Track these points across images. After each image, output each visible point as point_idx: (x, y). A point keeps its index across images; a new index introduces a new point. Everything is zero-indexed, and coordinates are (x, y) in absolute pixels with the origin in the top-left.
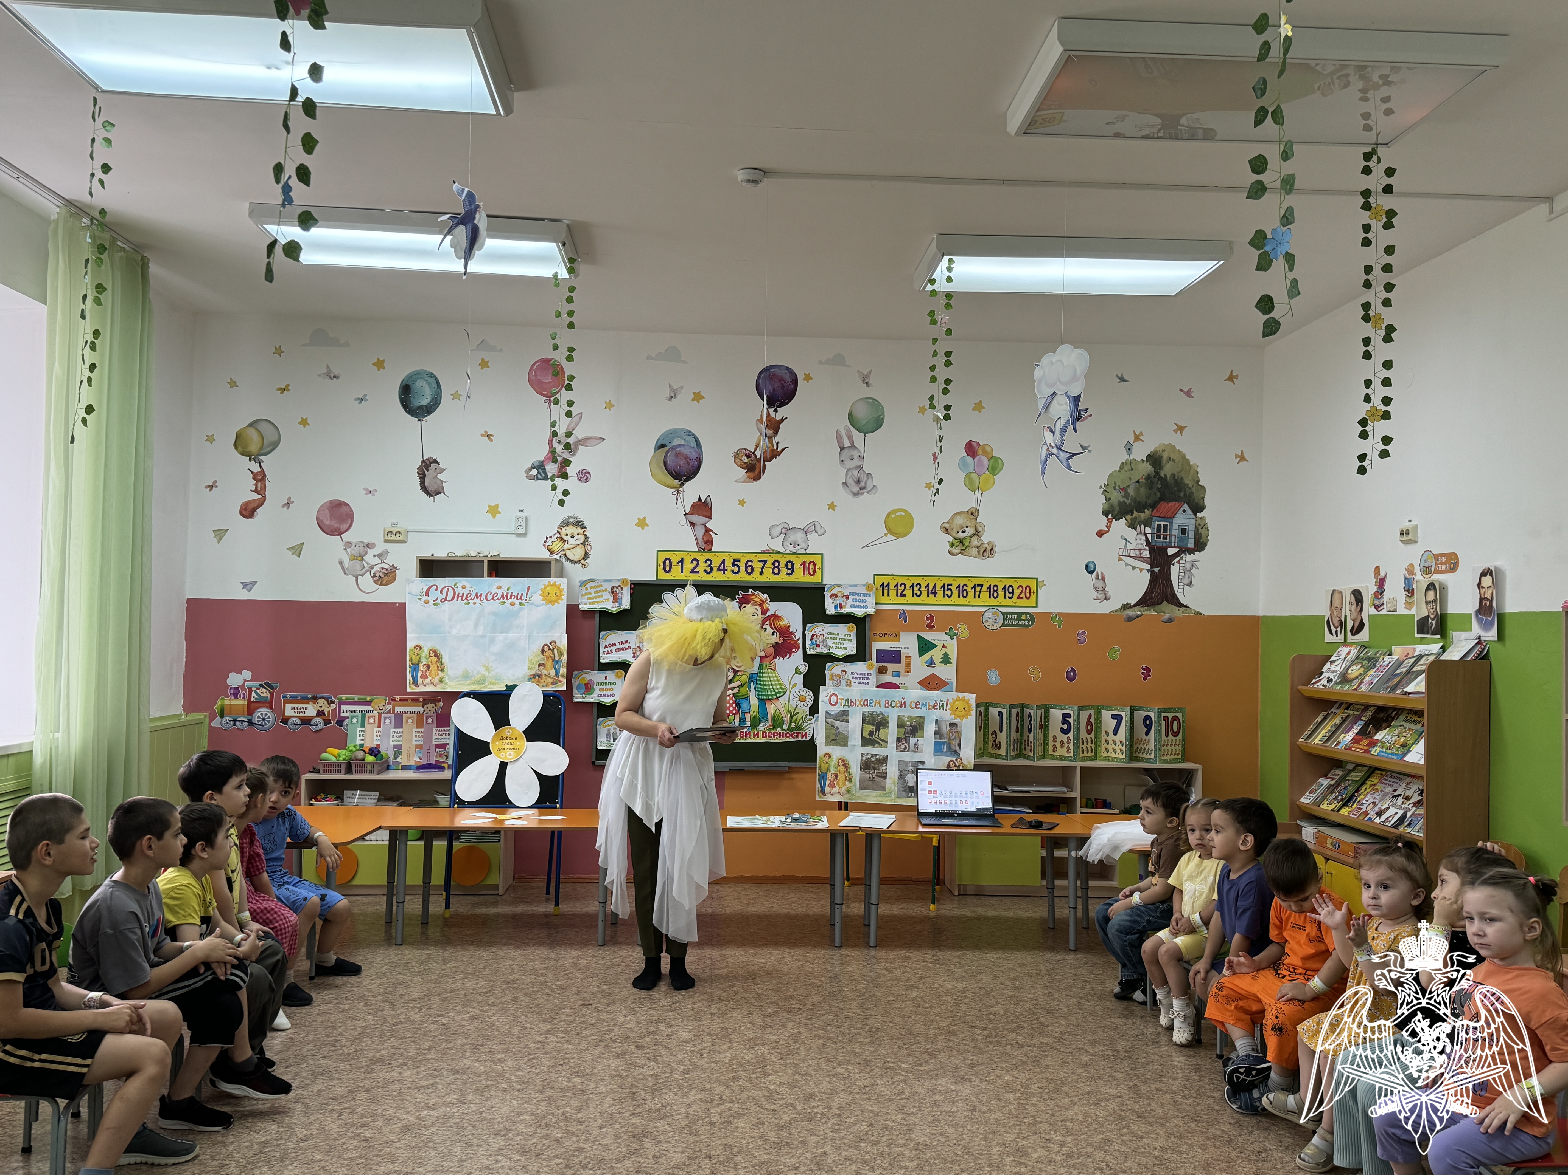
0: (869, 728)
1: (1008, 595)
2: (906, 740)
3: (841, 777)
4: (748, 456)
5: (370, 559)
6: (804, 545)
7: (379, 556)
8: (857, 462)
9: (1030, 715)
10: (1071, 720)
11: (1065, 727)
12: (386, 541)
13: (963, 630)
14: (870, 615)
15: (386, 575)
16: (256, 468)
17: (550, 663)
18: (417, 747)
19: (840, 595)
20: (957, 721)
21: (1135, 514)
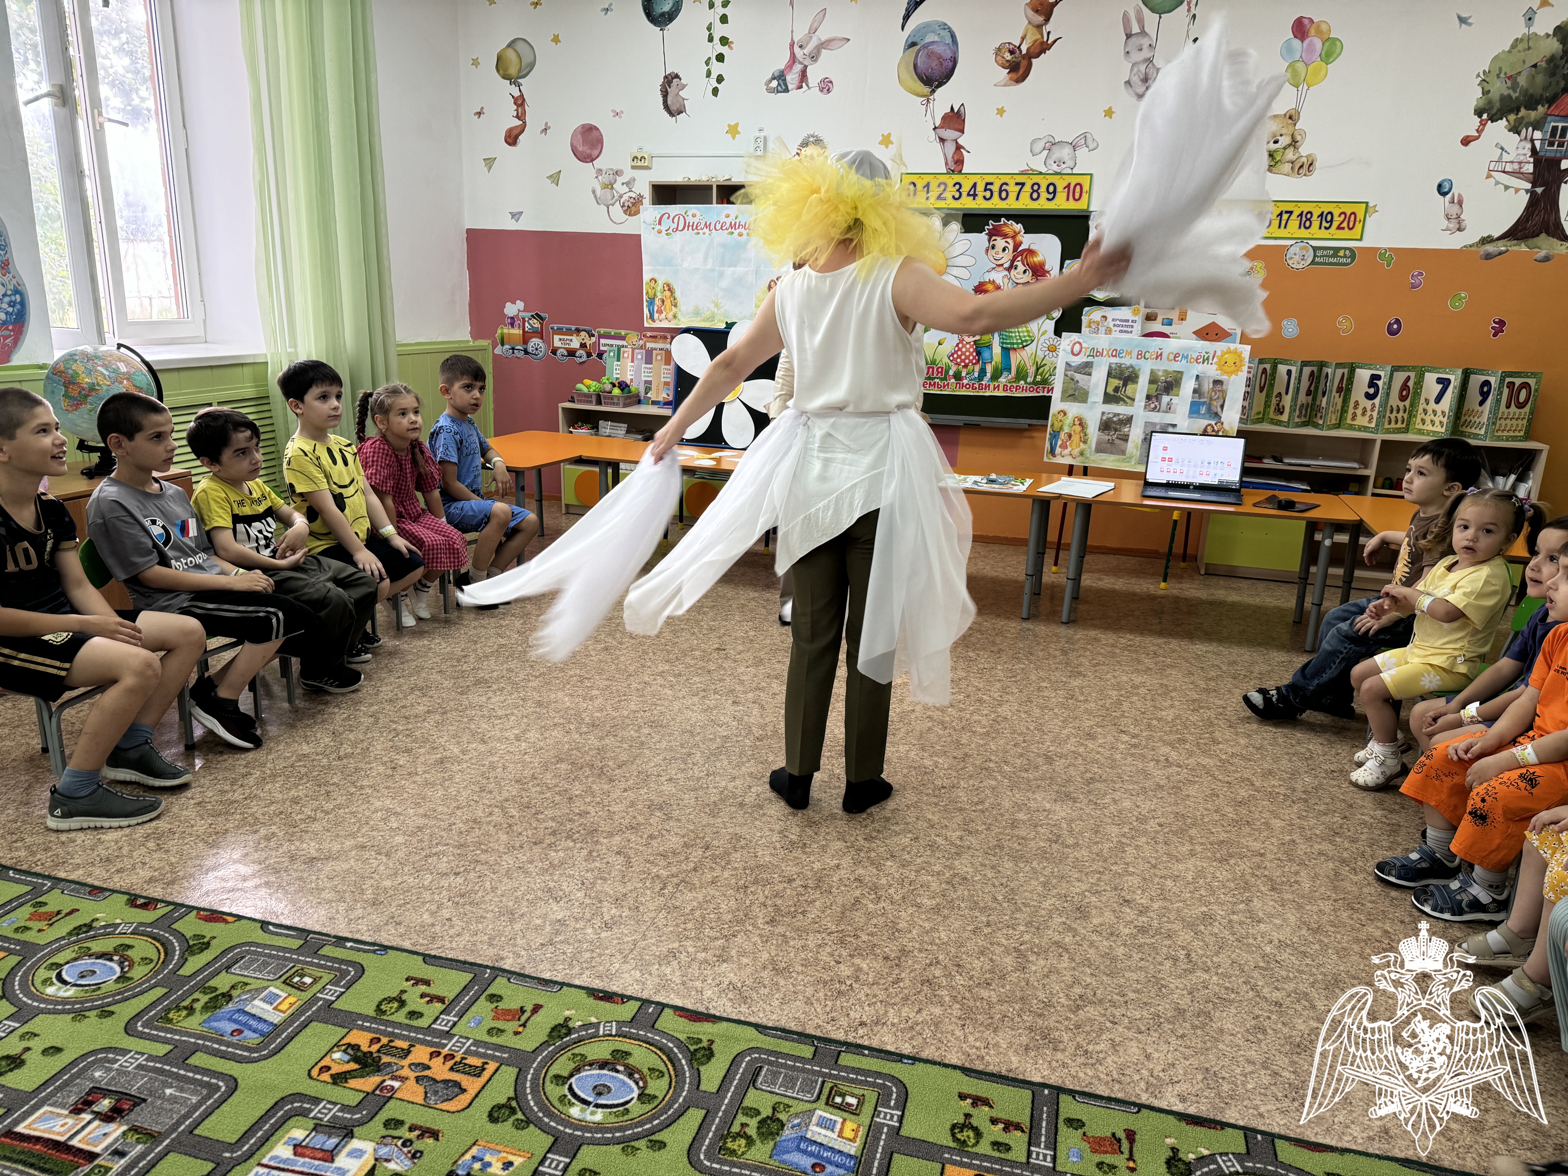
0: (1115, 382)
1: (1324, 224)
2: (1158, 398)
3: (1076, 438)
4: (1011, 52)
5: (619, 187)
6: (1070, 163)
7: (627, 184)
8: (1146, 54)
9: (1327, 375)
10: (1380, 383)
11: (1371, 391)
12: (633, 167)
13: (1260, 269)
15: (634, 204)
16: (516, 93)
20: (1224, 378)
21: (1523, 112)
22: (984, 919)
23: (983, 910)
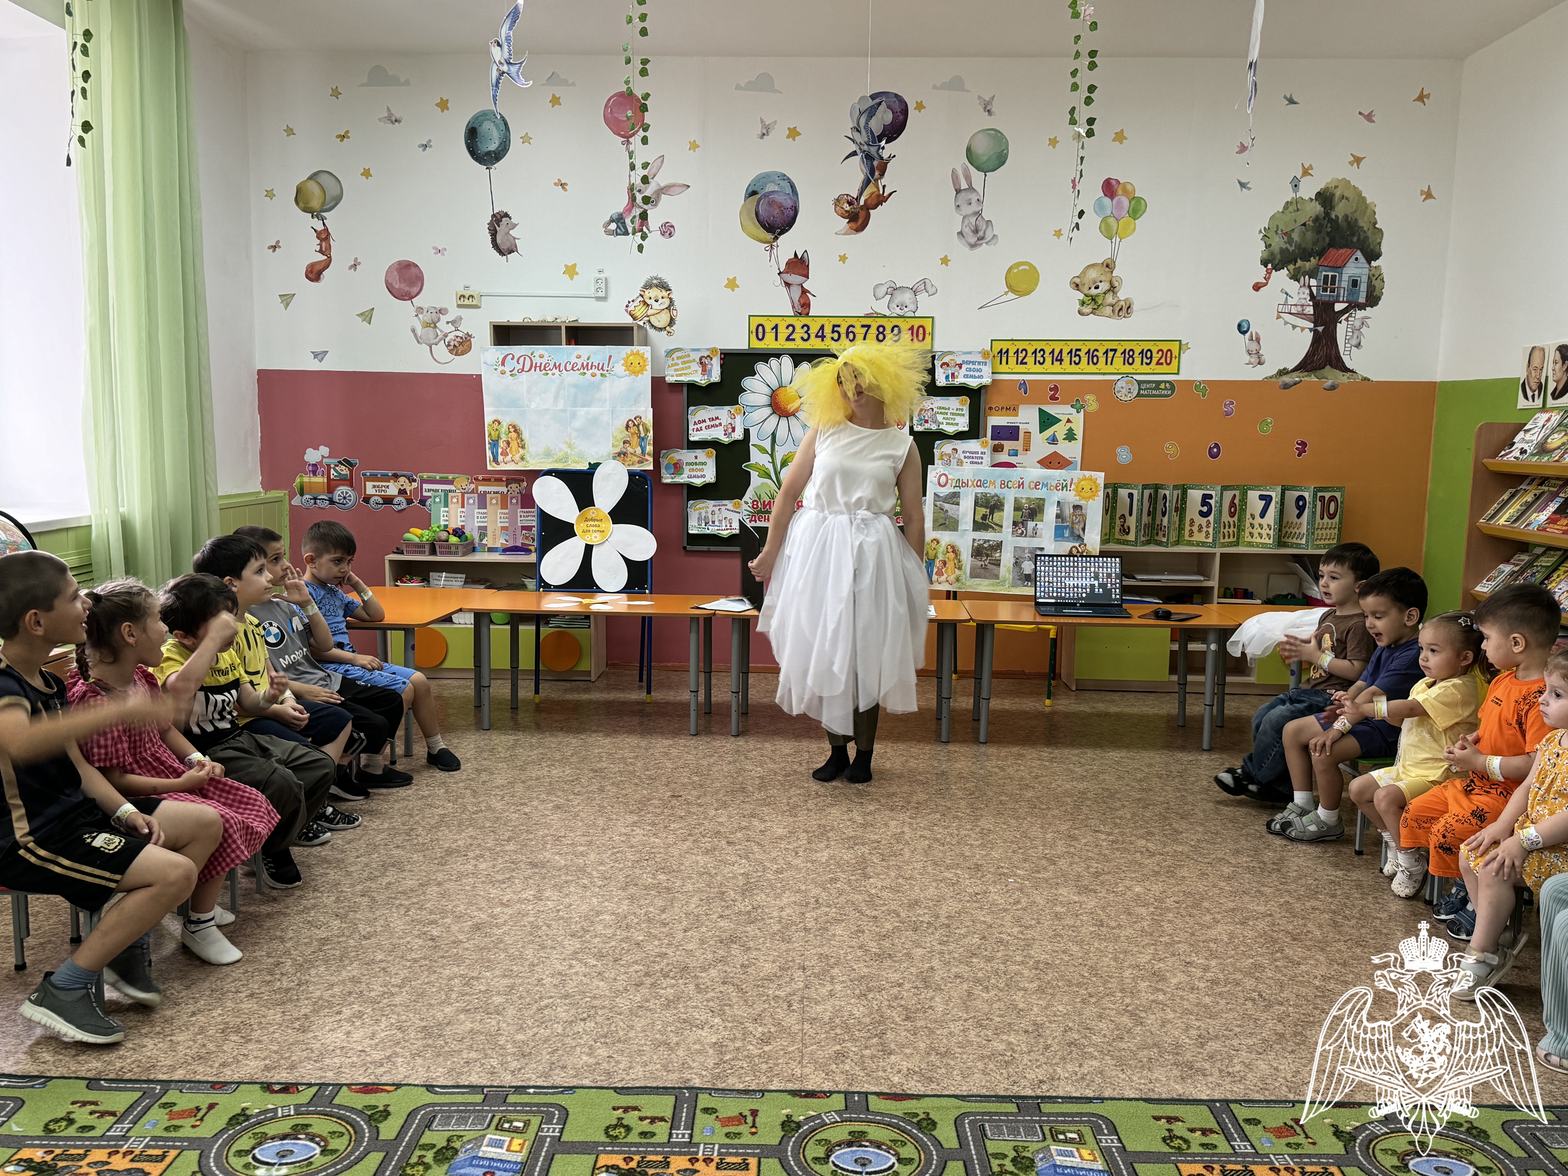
0: (982, 511)
1: (1145, 360)
2: (1024, 524)
3: (950, 565)
4: (850, 203)
5: (443, 326)
6: (913, 307)
7: (453, 322)
8: (975, 207)
9: (1165, 496)
10: (1212, 502)
11: (1205, 509)
12: (459, 306)
13: (1092, 402)
14: (986, 386)
15: (461, 343)
16: (320, 227)
17: (635, 440)
18: (503, 528)
19: (952, 364)
21: (1299, 263)
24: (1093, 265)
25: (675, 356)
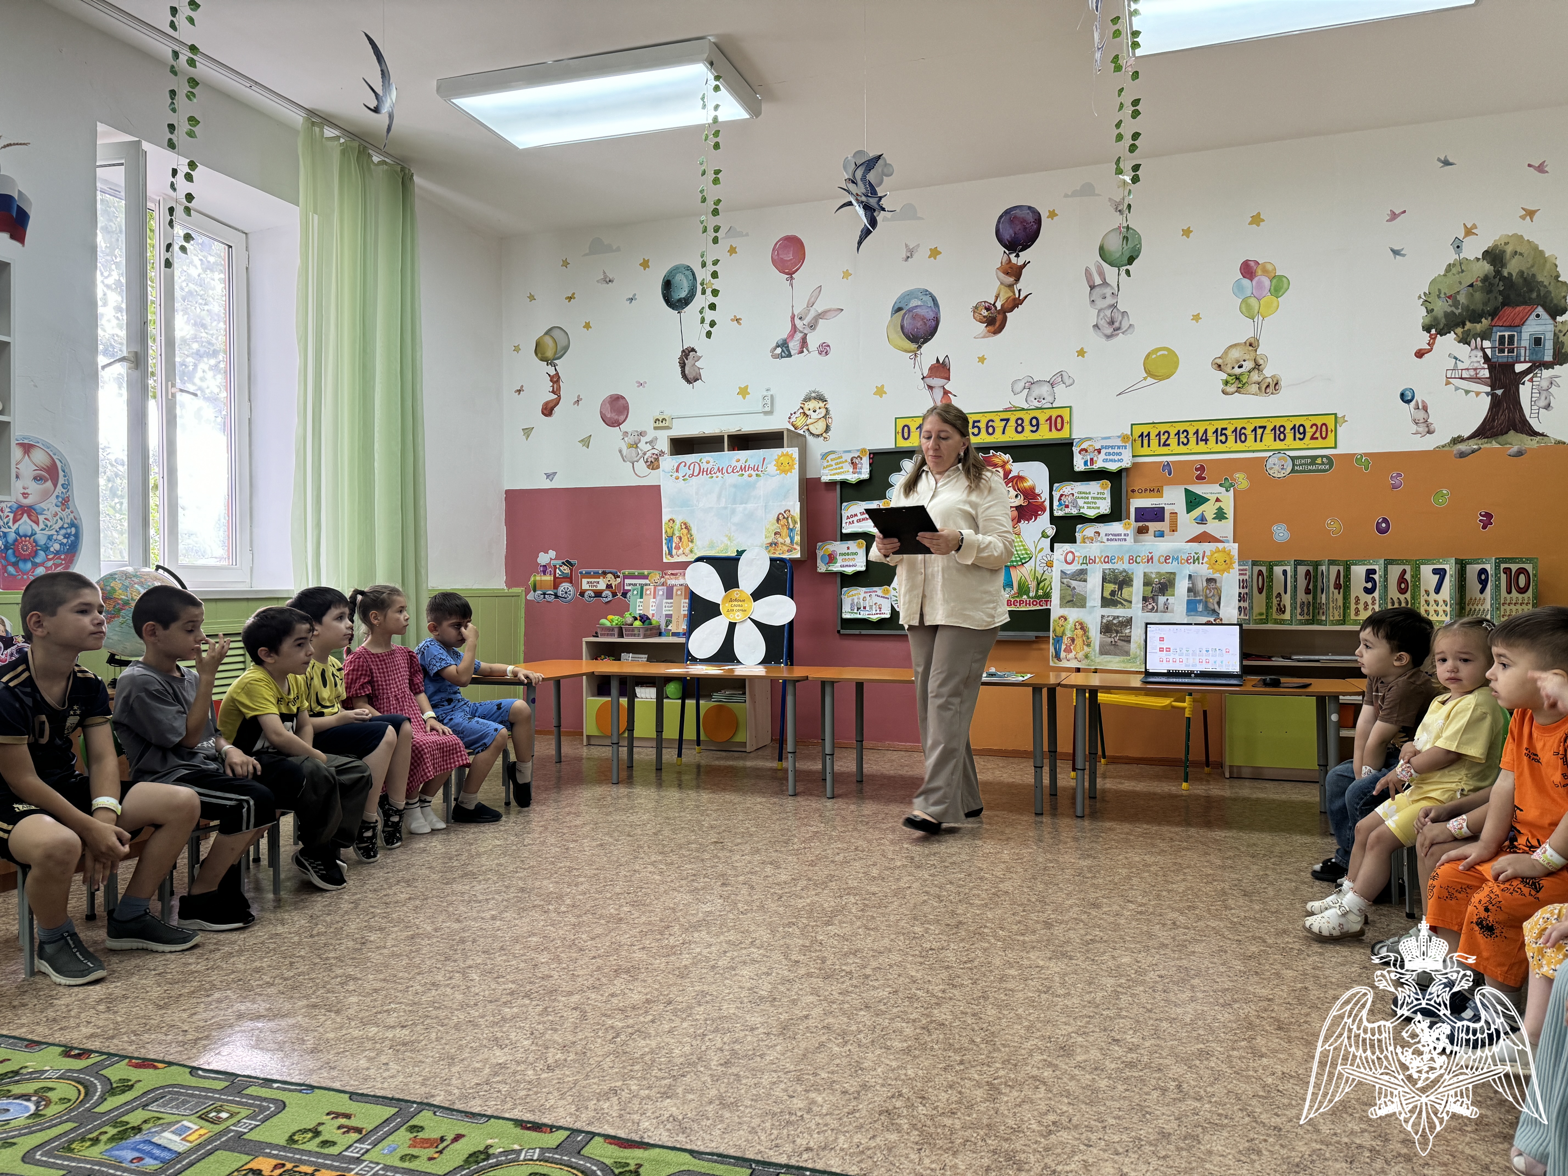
0: (1111, 587)
1: (1298, 435)
2: (1154, 599)
3: (1079, 642)
4: (988, 309)
5: (643, 446)
6: (1051, 399)
7: (650, 442)
8: (1110, 301)
9: (1322, 573)
11: (1369, 585)
12: (656, 428)
13: (1242, 481)
14: (1126, 469)
15: (655, 459)
16: (553, 373)
17: (785, 532)
18: (685, 616)
19: (1090, 449)
20: (1216, 576)
21: (1468, 325)
22: (958, 1058)
23: (956, 1051)
24: (1235, 345)
25: (829, 458)
